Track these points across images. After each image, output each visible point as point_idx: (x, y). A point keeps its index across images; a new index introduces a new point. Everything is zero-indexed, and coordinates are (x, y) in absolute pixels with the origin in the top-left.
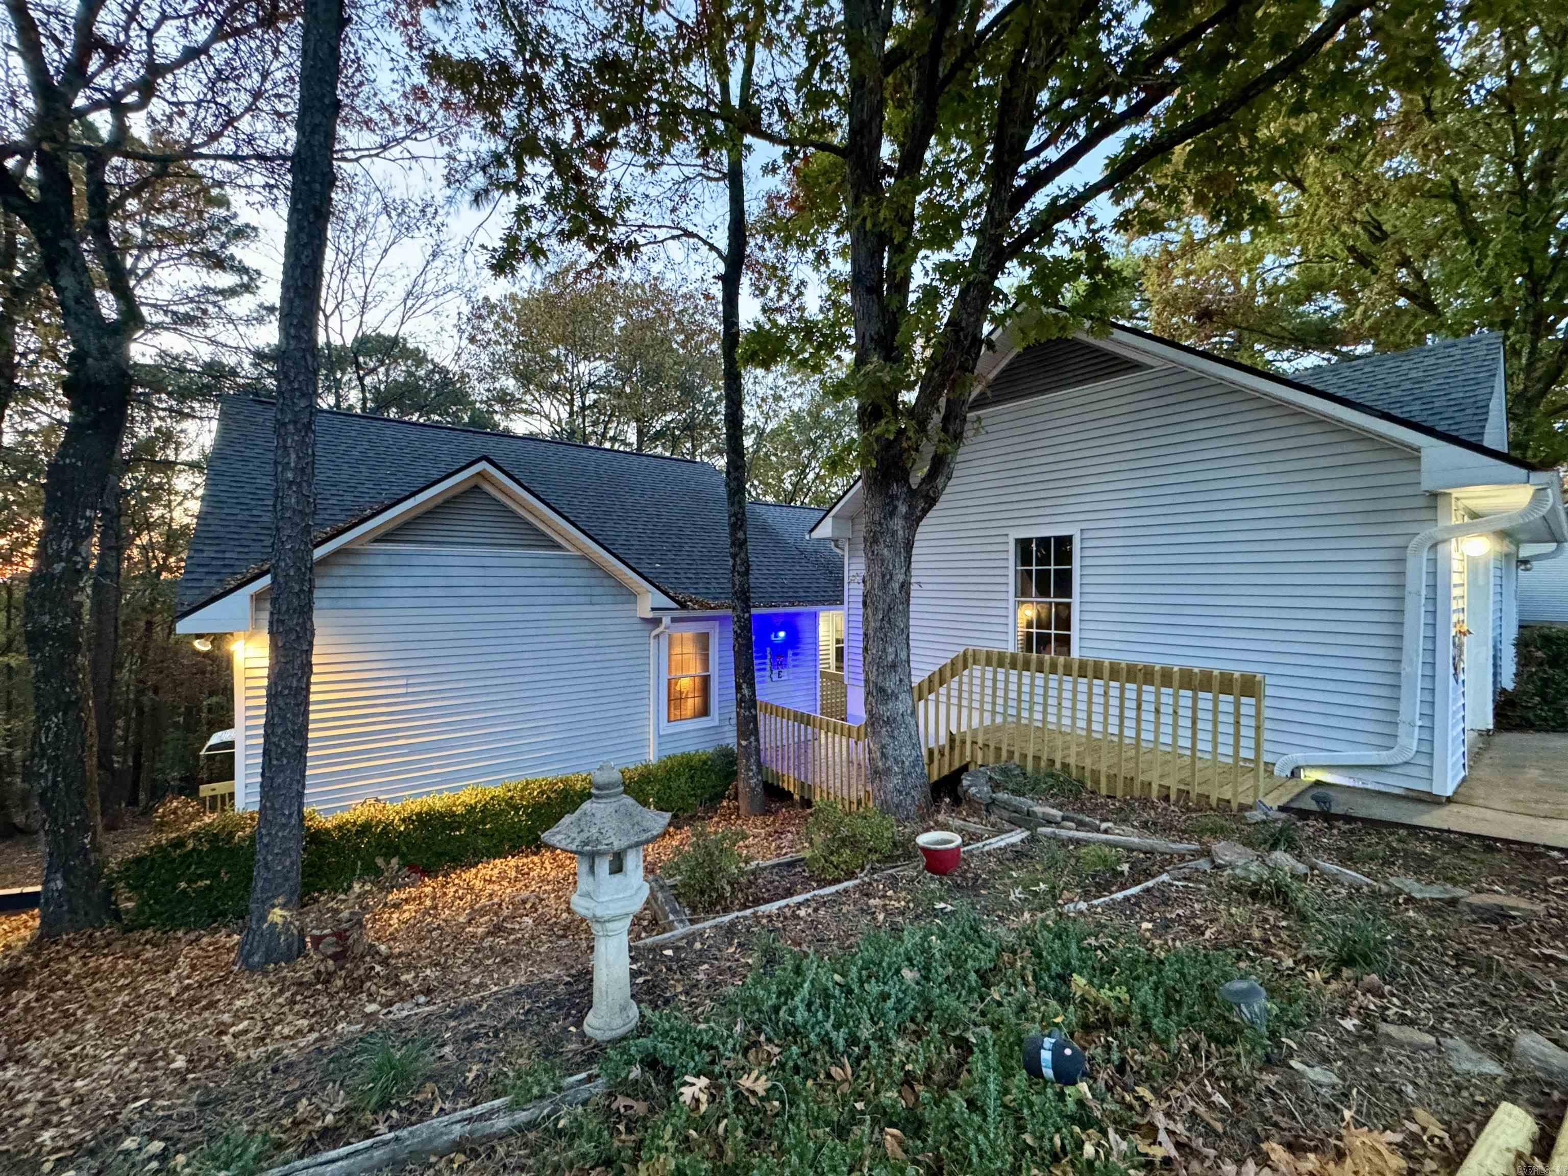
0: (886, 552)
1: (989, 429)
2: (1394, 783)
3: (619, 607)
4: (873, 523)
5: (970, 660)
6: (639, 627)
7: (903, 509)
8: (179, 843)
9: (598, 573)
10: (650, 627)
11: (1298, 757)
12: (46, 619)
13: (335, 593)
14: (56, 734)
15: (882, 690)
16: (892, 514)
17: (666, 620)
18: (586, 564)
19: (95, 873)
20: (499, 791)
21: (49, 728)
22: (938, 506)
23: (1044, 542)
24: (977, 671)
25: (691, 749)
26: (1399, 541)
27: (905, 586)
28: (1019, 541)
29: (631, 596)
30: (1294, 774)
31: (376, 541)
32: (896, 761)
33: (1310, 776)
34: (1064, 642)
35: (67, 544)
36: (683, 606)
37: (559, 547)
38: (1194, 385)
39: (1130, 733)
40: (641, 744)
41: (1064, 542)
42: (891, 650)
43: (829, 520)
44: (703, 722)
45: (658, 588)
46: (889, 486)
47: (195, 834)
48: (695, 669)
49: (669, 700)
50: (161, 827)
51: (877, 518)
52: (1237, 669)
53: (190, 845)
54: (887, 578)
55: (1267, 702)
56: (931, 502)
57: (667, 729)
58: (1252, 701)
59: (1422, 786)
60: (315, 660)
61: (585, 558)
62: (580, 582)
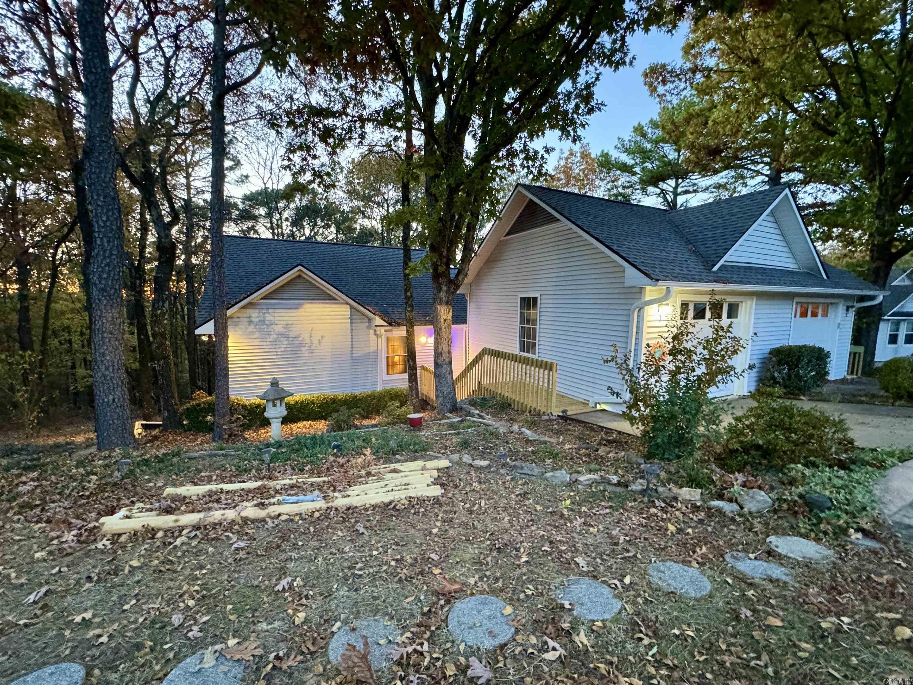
0: (438, 306)
5: (484, 353)
6: (372, 333)
8: (199, 405)
11: (596, 398)
14: (162, 367)
15: (437, 363)
16: (440, 290)
17: (382, 331)
19: (175, 412)
20: (309, 397)
23: (529, 299)
25: (396, 387)
26: (628, 307)
27: (446, 321)
28: (521, 298)
30: (596, 406)
31: (262, 299)
32: (441, 392)
33: (601, 407)
34: (534, 346)
35: (161, 304)
36: (390, 324)
37: (336, 299)
40: (375, 383)
41: (535, 299)
42: (440, 347)
46: (438, 279)
47: (204, 403)
49: (388, 365)
50: (195, 399)
53: (202, 405)
54: (439, 318)
57: (386, 377)
60: (229, 345)
61: (347, 304)
62: (345, 314)
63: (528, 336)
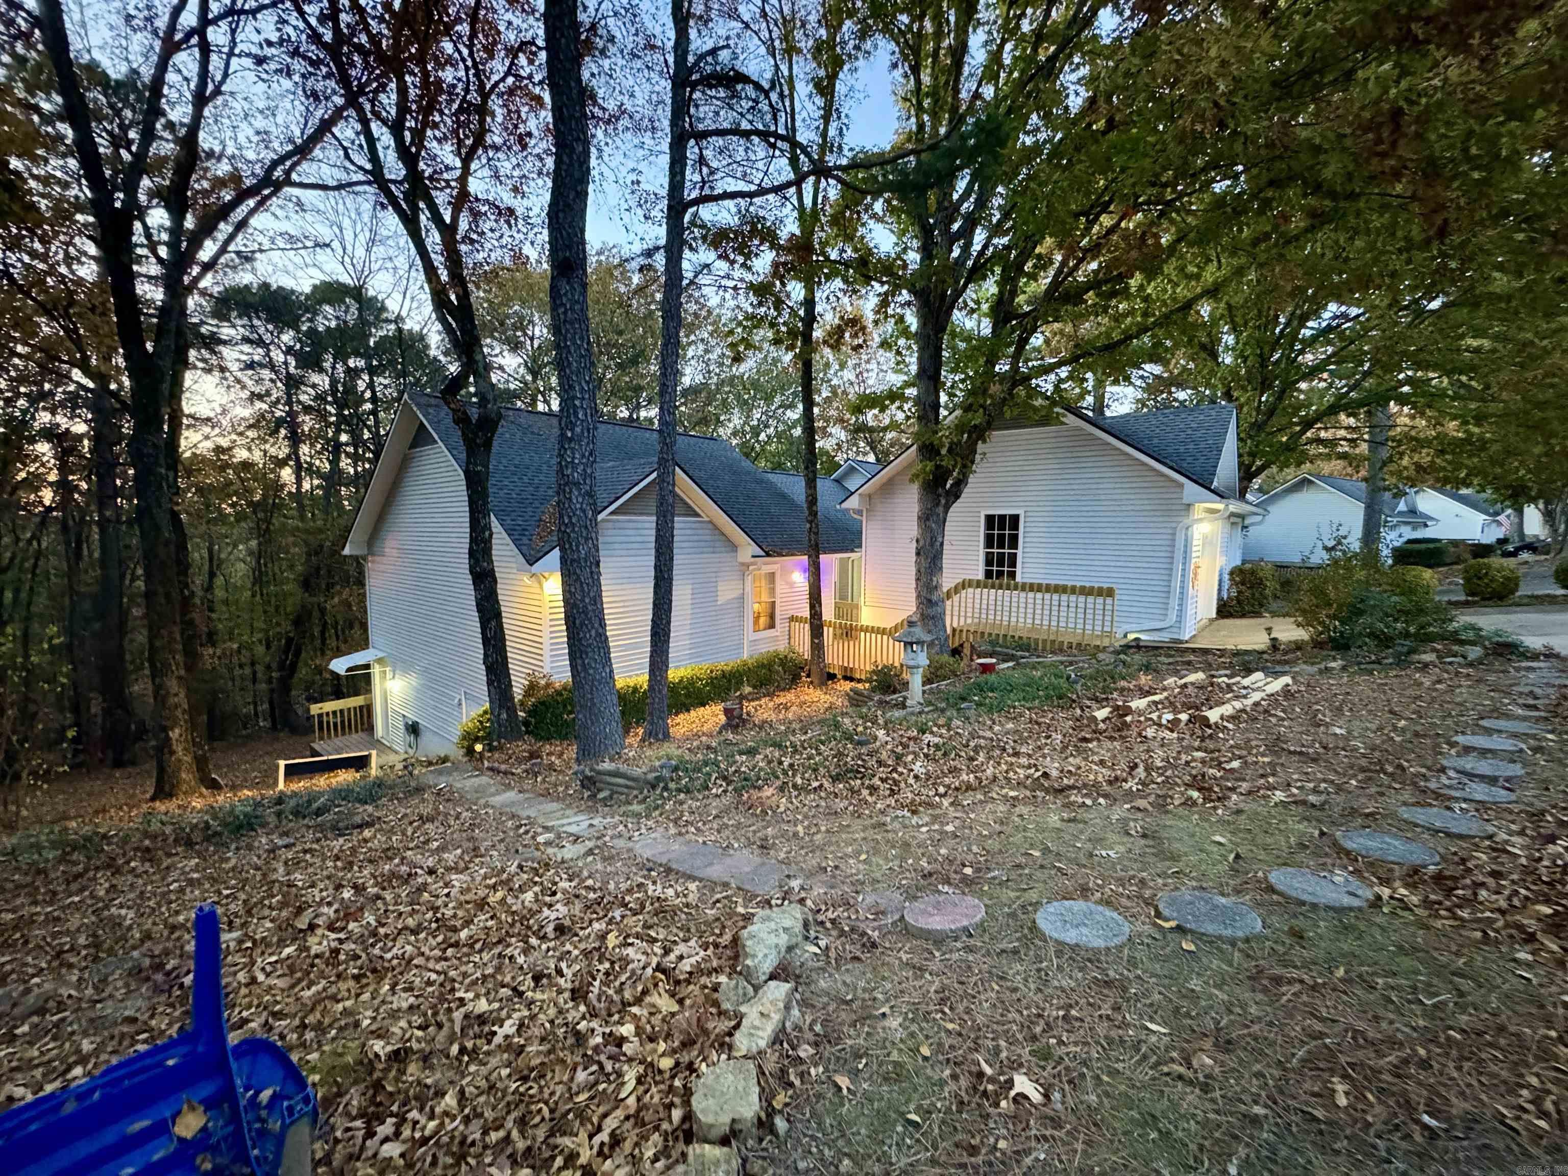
0: (935, 526)
2: (1165, 637)
3: (728, 555)
5: (972, 584)
6: (739, 568)
7: (943, 501)
9: (717, 532)
10: (743, 567)
11: (1126, 627)
12: (485, 564)
15: (930, 601)
16: (938, 504)
17: (759, 564)
21: (491, 628)
23: (1002, 518)
24: (970, 590)
25: (765, 650)
27: (942, 544)
28: (987, 516)
29: (733, 547)
30: (1125, 636)
32: (937, 639)
33: (1131, 637)
34: (1012, 575)
36: (767, 555)
37: (698, 515)
39: (1046, 623)
40: (739, 647)
41: (1015, 519)
43: (856, 496)
44: (770, 633)
45: (756, 542)
46: (935, 489)
49: (754, 618)
52: (1104, 583)
54: (933, 540)
55: (1116, 601)
57: (752, 636)
58: (1111, 600)
59: (1176, 636)
61: (710, 522)
62: (708, 538)
63: (1001, 563)
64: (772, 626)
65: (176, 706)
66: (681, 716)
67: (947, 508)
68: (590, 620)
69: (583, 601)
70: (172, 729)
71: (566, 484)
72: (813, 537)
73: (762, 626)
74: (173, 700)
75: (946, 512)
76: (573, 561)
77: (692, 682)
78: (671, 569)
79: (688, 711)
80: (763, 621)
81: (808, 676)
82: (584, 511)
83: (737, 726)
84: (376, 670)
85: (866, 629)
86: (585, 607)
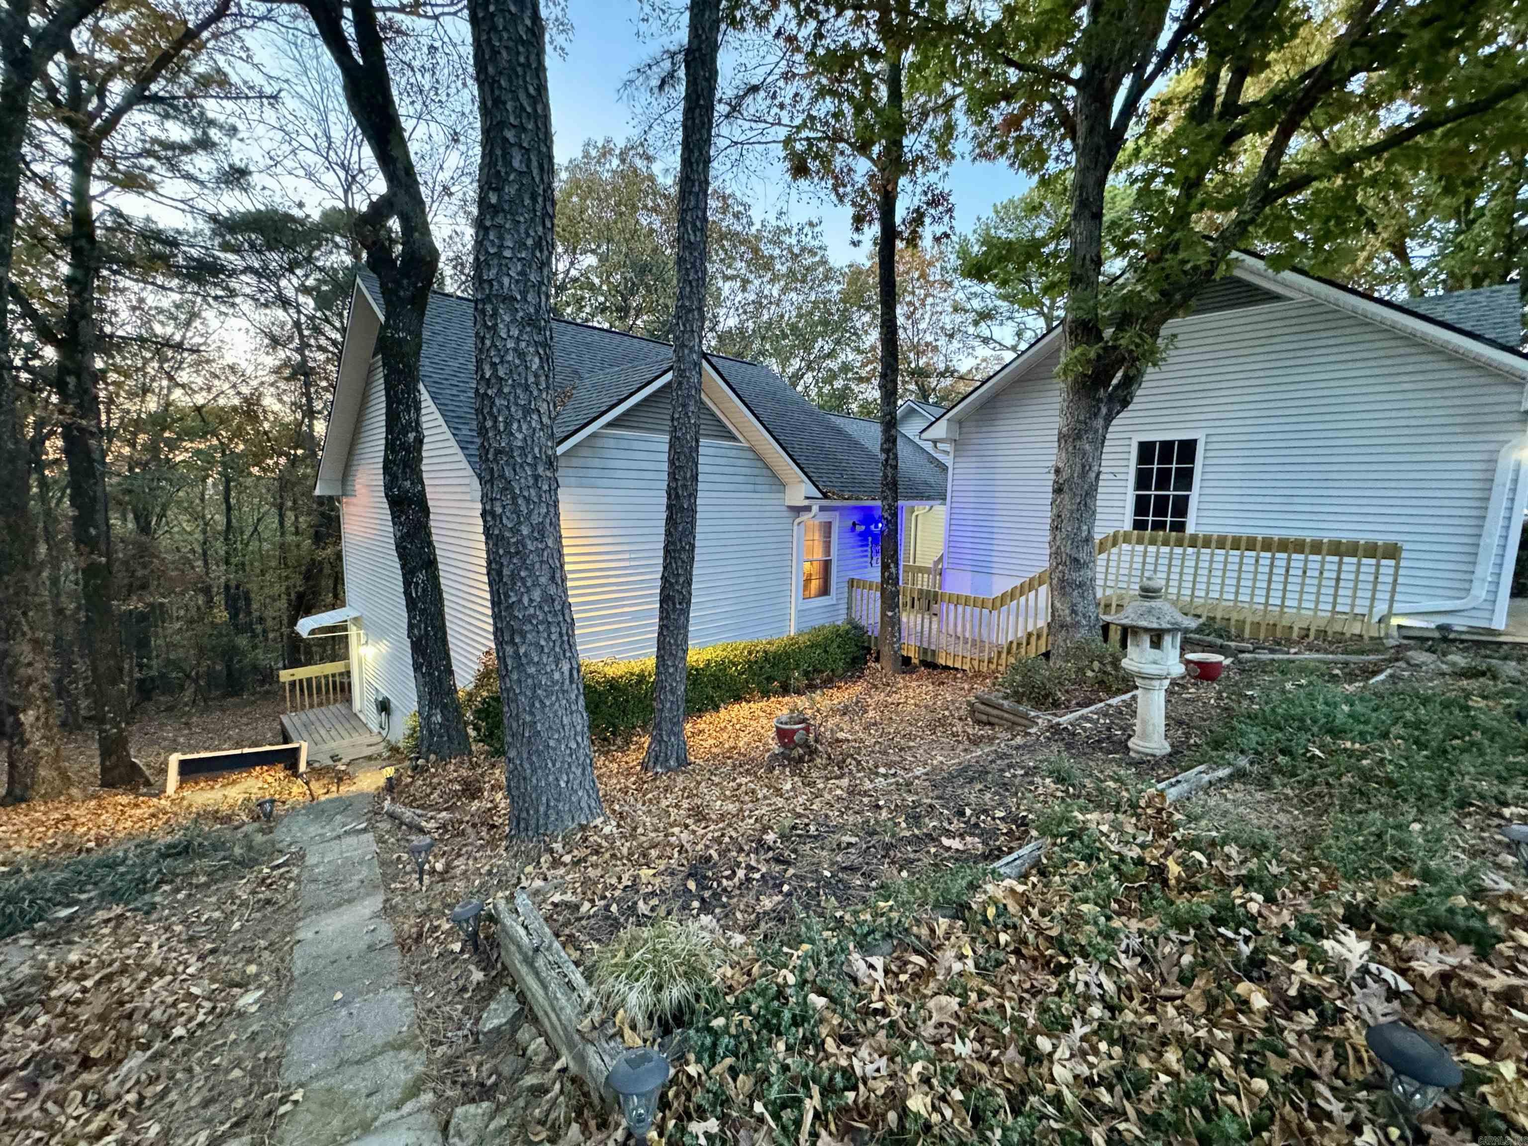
0: (1087, 447)
1: (1179, 345)
3: (773, 496)
4: (1078, 421)
5: (1121, 539)
6: (786, 514)
7: (1104, 410)
9: (759, 464)
10: (792, 514)
12: (408, 484)
13: (582, 472)
14: (424, 590)
16: (1098, 415)
17: (815, 509)
18: (751, 455)
21: (417, 584)
22: (1130, 407)
23: (1167, 446)
24: (1126, 547)
25: (817, 624)
26: (1491, 447)
27: (1096, 476)
28: (1141, 444)
29: (779, 484)
30: (1381, 620)
31: (614, 427)
32: (1084, 616)
33: (1395, 623)
34: (1179, 527)
36: (825, 496)
37: (735, 439)
38: (1329, 316)
40: (786, 618)
41: (1188, 449)
42: (1085, 528)
43: (943, 422)
44: (824, 601)
45: (809, 478)
48: (819, 555)
49: (804, 580)
51: (1082, 418)
52: (1381, 539)
54: (1086, 468)
55: (1403, 563)
56: (1125, 403)
57: (803, 605)
58: (1392, 562)
59: (1486, 625)
61: (752, 450)
62: (748, 471)
63: (1161, 510)
64: (825, 591)
65: (30, 681)
66: (707, 717)
67: (1109, 419)
68: (530, 569)
69: (515, 531)
70: (24, 711)
71: (488, 299)
72: (890, 472)
73: (813, 592)
74: (25, 672)
75: (1106, 427)
76: (498, 452)
77: (722, 666)
78: (693, 495)
79: (716, 708)
80: (815, 585)
81: (877, 660)
82: (521, 355)
83: (801, 760)
84: (353, 632)
85: (957, 600)
86: (521, 542)
